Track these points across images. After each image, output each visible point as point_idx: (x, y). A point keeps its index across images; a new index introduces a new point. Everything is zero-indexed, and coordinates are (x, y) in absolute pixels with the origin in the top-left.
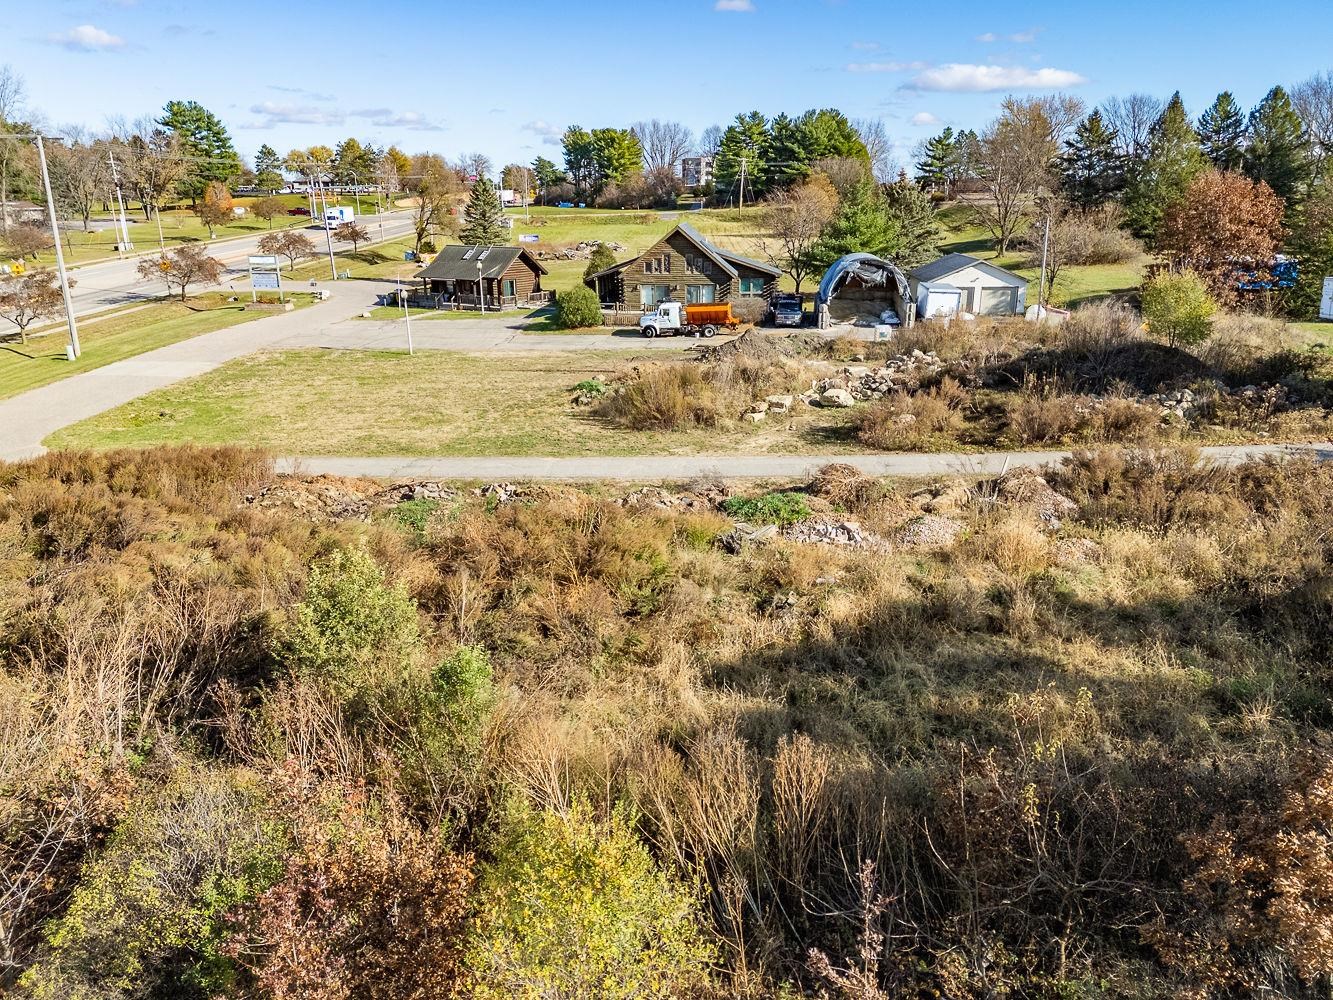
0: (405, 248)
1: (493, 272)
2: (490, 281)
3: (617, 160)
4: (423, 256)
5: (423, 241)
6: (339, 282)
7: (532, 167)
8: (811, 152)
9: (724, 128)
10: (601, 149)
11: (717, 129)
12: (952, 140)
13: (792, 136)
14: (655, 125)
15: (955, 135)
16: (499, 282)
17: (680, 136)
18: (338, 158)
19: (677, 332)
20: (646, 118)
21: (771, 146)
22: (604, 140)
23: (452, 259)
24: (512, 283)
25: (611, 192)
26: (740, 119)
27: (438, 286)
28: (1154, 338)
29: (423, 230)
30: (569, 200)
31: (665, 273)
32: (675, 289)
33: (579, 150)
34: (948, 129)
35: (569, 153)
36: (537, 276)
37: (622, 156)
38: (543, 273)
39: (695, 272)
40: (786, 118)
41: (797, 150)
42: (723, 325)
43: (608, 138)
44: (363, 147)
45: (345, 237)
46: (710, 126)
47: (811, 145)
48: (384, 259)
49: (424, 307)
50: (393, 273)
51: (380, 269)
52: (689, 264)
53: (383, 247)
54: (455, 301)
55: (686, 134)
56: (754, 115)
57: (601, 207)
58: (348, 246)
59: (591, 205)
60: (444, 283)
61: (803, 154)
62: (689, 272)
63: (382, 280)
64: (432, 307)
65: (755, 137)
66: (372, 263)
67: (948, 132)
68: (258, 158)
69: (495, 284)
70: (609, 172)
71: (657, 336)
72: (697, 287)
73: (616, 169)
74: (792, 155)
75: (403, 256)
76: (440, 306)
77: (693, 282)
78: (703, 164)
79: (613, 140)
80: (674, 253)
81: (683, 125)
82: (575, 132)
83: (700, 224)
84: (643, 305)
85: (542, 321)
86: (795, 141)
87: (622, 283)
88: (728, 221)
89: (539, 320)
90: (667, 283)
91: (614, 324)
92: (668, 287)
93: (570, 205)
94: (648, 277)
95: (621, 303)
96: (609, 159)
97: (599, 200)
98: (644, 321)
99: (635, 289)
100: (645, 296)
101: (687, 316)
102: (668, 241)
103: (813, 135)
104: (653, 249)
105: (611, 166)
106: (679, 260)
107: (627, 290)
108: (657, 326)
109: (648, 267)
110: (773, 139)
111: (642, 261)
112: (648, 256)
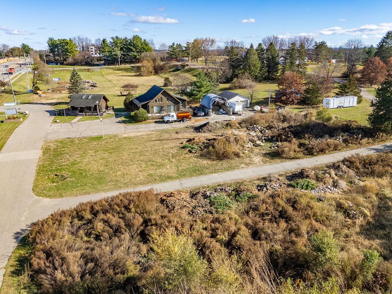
3: (70, 49)
7: (20, 47)
8: (136, 49)
10: (63, 46)
11: (99, 39)
12: (175, 46)
13: (130, 45)
14: (79, 38)
15: (176, 45)
16: (99, 106)
19: (176, 121)
21: (124, 47)
23: (78, 99)
25: (70, 60)
26: (112, 38)
27: (74, 108)
28: (317, 121)
31: (161, 102)
32: (164, 107)
33: (53, 46)
34: (174, 43)
36: (106, 102)
37: (72, 48)
38: (108, 101)
39: (169, 102)
40: (127, 39)
41: (132, 48)
42: (188, 118)
43: (64, 43)
46: (97, 38)
47: (136, 47)
49: (71, 115)
52: (167, 100)
54: (84, 113)
56: (117, 37)
57: (67, 65)
59: (62, 64)
61: (134, 50)
62: (167, 102)
64: (75, 115)
65: (119, 44)
69: (97, 107)
71: (170, 123)
72: (170, 106)
73: (69, 53)
74: (131, 50)
76: (78, 115)
77: (169, 104)
78: (90, 48)
79: (67, 43)
80: (163, 97)
82: (51, 39)
83: (109, 72)
84: (155, 112)
85: (125, 119)
86: (131, 46)
87: (148, 106)
88: (116, 70)
89: (123, 119)
90: (161, 105)
91: (152, 119)
92: (162, 106)
93: (54, 64)
94: (156, 104)
95: (148, 112)
96: (67, 49)
97: (65, 63)
98: (166, 119)
99: (152, 107)
100: (155, 109)
101: (177, 116)
102: (161, 94)
103: (136, 44)
104: (158, 96)
105: (68, 52)
106: (165, 99)
107: (150, 108)
108: (170, 120)
109: (156, 101)
110: (124, 44)
111: (154, 99)
112: (156, 98)
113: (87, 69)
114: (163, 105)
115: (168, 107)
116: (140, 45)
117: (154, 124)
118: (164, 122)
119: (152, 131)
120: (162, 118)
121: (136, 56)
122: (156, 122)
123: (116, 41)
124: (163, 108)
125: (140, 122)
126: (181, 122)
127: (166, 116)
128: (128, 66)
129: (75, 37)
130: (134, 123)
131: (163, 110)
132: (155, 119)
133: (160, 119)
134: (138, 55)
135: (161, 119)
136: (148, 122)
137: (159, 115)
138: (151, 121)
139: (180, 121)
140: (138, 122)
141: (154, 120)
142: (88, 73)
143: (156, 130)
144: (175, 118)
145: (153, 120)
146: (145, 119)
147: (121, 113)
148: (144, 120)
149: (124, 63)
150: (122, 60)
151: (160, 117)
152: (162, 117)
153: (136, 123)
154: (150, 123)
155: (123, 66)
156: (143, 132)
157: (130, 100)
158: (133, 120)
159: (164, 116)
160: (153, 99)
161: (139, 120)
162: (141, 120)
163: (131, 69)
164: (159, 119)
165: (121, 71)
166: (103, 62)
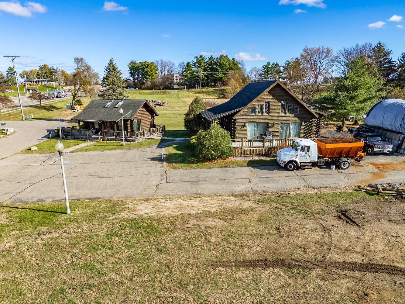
0: (66, 103)
1: (128, 115)
2: (125, 121)
3: (150, 72)
4: (76, 107)
5: (76, 100)
6: (26, 121)
8: (223, 69)
9: (186, 63)
10: (143, 69)
11: (183, 63)
12: (270, 66)
14: (162, 61)
15: (272, 64)
16: (132, 122)
17: (171, 65)
18: (40, 71)
20: (159, 59)
21: (208, 67)
22: (145, 65)
23: (97, 107)
24: (138, 122)
25: (149, 84)
26: (196, 57)
27: (88, 125)
29: (76, 94)
30: (132, 87)
31: (266, 114)
32: (272, 125)
33: (135, 69)
34: (269, 62)
35: (131, 70)
36: (153, 117)
37: (151, 71)
38: (157, 115)
39: (288, 114)
40: (213, 57)
41: (218, 68)
42: (354, 158)
43: (146, 65)
44: (50, 67)
45: (35, 98)
46: (181, 62)
47: (223, 67)
48: (55, 108)
49: (78, 139)
50: (59, 115)
51: (53, 114)
52: (283, 108)
53: (55, 103)
54: (101, 134)
55: (173, 64)
56: (201, 56)
57: (144, 89)
58: (36, 102)
59: (140, 88)
60: (93, 123)
61: (220, 70)
62: (283, 114)
63: (52, 120)
64: (85, 139)
65: (202, 64)
66: (49, 110)
67: (269, 63)
68: (7, 71)
69: (129, 123)
70: (147, 76)
71: (297, 169)
72: (288, 124)
73: (149, 76)
74: (216, 70)
75: (65, 107)
76: (90, 138)
77: (285, 120)
78: (175, 76)
79: (148, 65)
80: (273, 100)
81: (172, 61)
82: (132, 62)
83: (187, 94)
84: (249, 138)
85: (175, 151)
86: (217, 65)
87: (235, 123)
88: (197, 93)
89: (172, 150)
90: (266, 122)
91: (241, 155)
92: (267, 125)
93: (132, 88)
94: (253, 117)
95: (233, 136)
96: (147, 72)
97: (143, 87)
98: (285, 156)
99: (244, 126)
100: (251, 131)
101: (320, 150)
102: (269, 92)
103: (223, 63)
104: (259, 98)
105: (147, 74)
106: (276, 105)
107: (238, 127)
108: (298, 160)
109: (254, 110)
110: (209, 65)
111: (249, 106)
112: (254, 103)
113: (163, 92)
114: (271, 122)
115: (282, 128)
116: (227, 65)
117: (247, 169)
118: (275, 165)
119: (243, 196)
120: (271, 152)
121: (222, 78)
122: (252, 164)
123: (199, 62)
124: (271, 130)
125: (209, 160)
126: (329, 168)
127: (280, 148)
128: (211, 89)
129: (157, 60)
130: (193, 162)
131: (271, 134)
132: (250, 155)
133: (263, 155)
134: (224, 77)
135: (266, 155)
136: (231, 162)
137: (261, 144)
138: (239, 159)
139: (328, 165)
140: (203, 162)
141: (248, 159)
142: (163, 95)
143: (255, 193)
144: (314, 155)
145: (243, 158)
146: (222, 154)
147: (175, 139)
148: (220, 157)
149: (207, 87)
150: (204, 83)
151: (263, 151)
152: (269, 150)
153: (198, 162)
154: (234, 165)
155: (205, 89)
156: (213, 196)
157: (197, 113)
158: (193, 156)
159: (277, 148)
160: (246, 105)
161: (206, 156)
162: (212, 155)
163: (214, 92)
164: (259, 155)
165: (201, 94)
166: (183, 87)
